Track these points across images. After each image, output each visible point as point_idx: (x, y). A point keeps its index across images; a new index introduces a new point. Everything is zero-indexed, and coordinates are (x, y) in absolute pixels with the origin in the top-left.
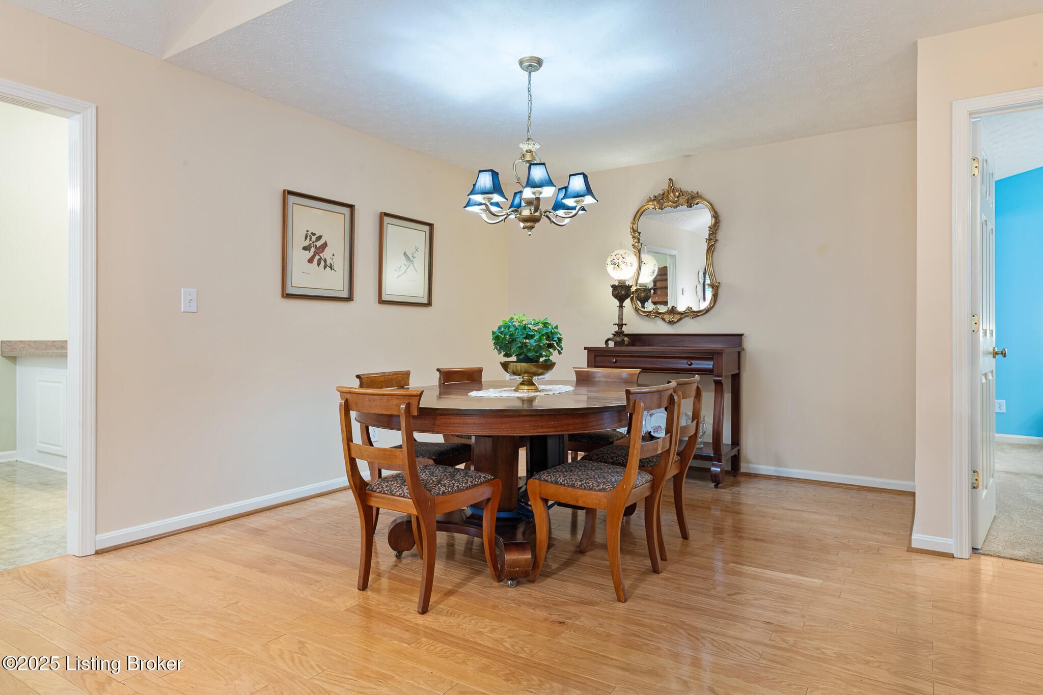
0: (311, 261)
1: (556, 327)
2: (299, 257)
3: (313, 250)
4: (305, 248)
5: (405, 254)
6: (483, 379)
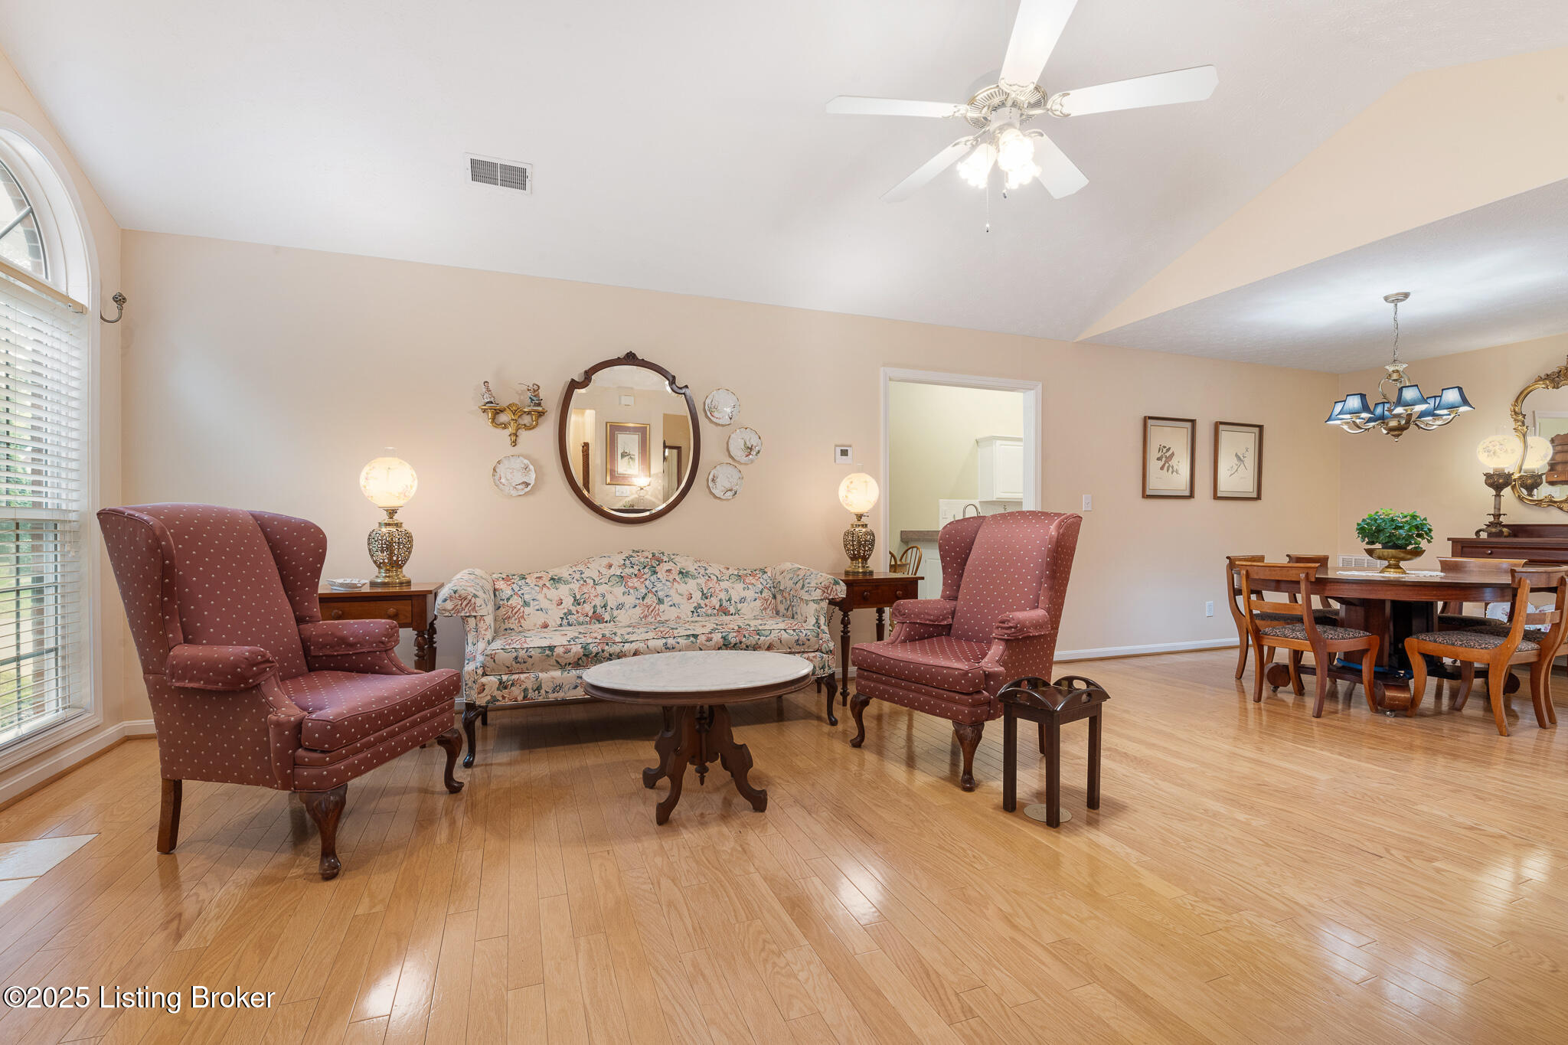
0: (1162, 468)
1: (1425, 519)
2: (1154, 465)
3: (1164, 459)
4: (1158, 459)
5: (1237, 455)
6: (1329, 566)
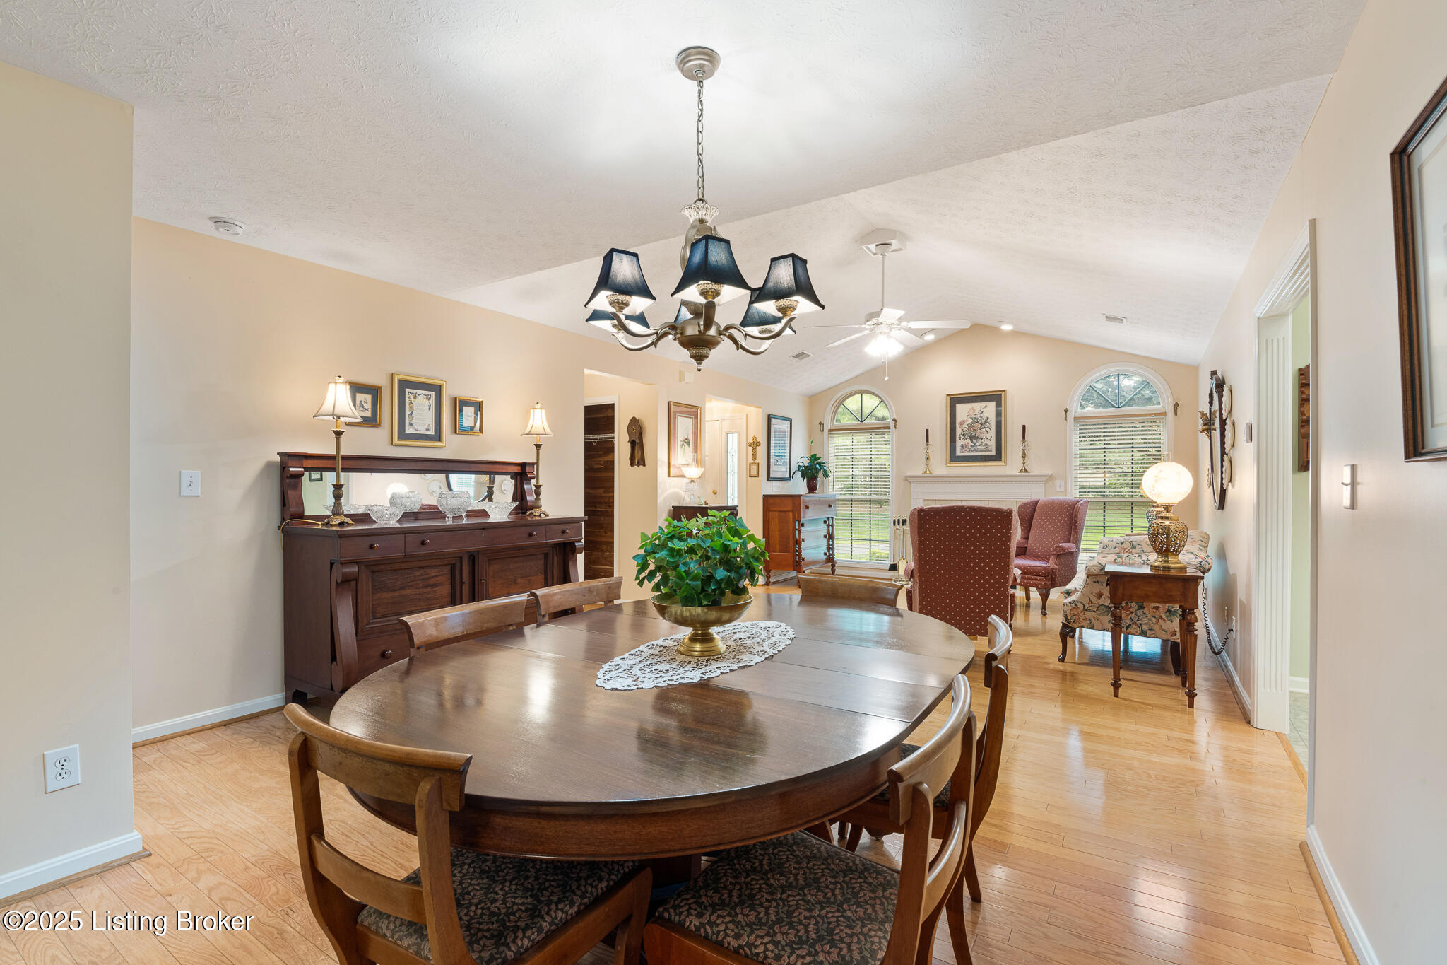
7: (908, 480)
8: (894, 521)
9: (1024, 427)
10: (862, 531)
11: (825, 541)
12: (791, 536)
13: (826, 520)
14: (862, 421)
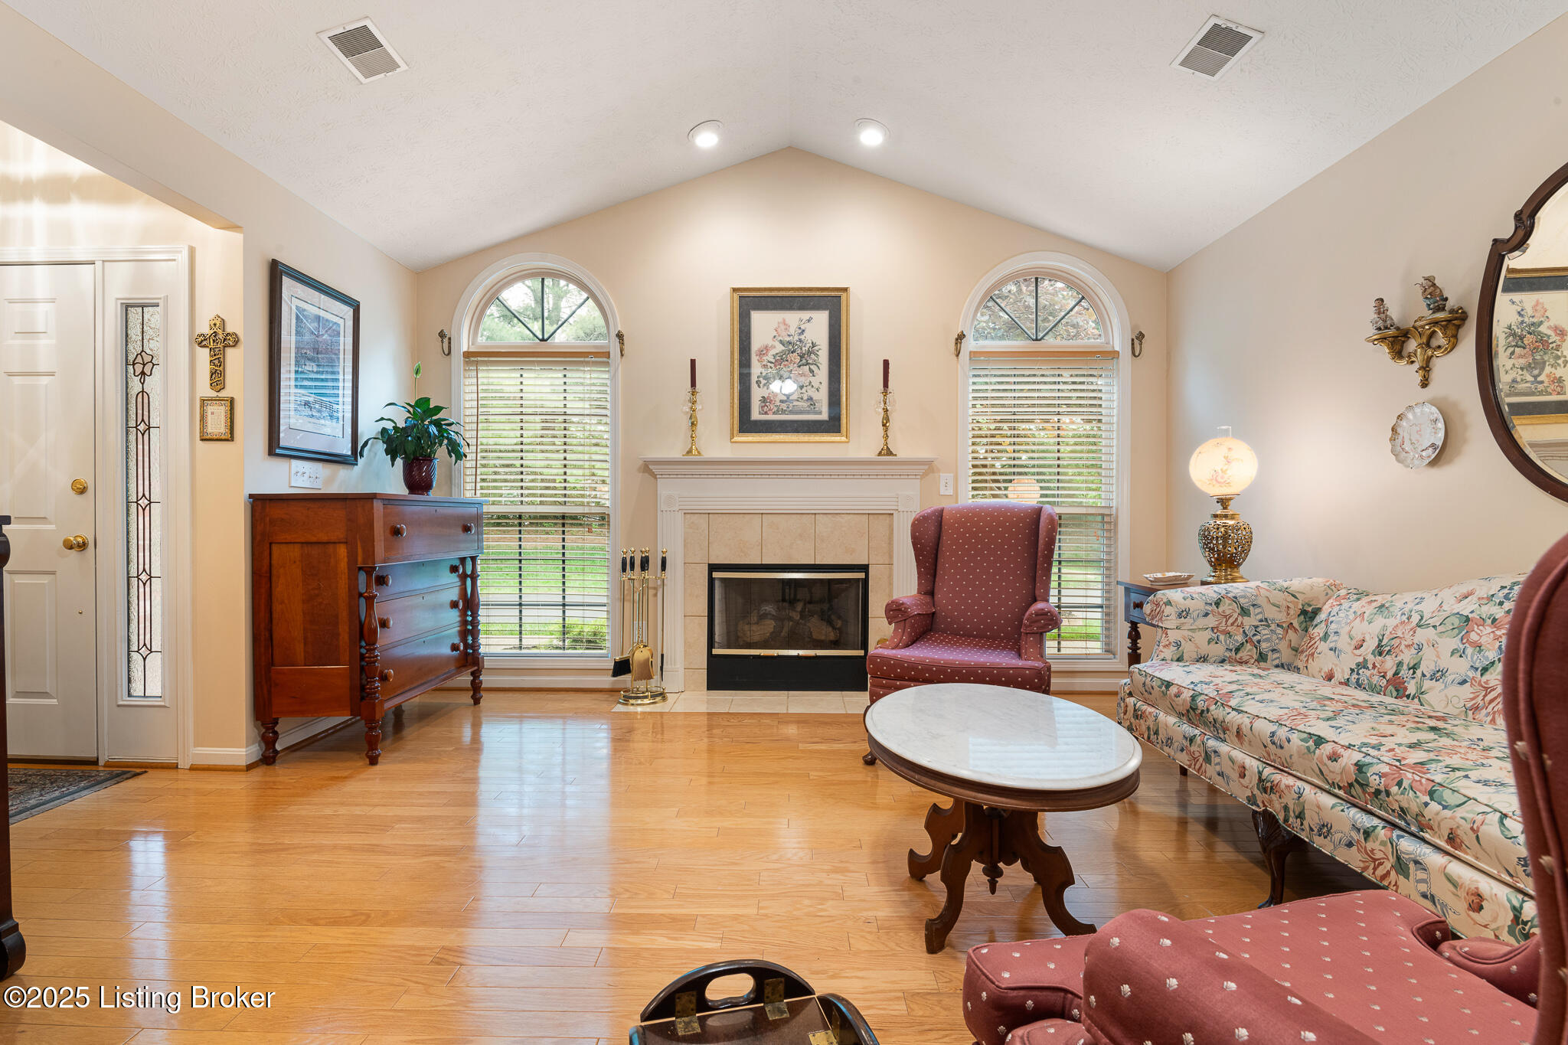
7: (649, 469)
8: (624, 561)
9: (886, 363)
10: (542, 585)
11: (454, 616)
12: (344, 615)
13: (457, 563)
14: (543, 340)
